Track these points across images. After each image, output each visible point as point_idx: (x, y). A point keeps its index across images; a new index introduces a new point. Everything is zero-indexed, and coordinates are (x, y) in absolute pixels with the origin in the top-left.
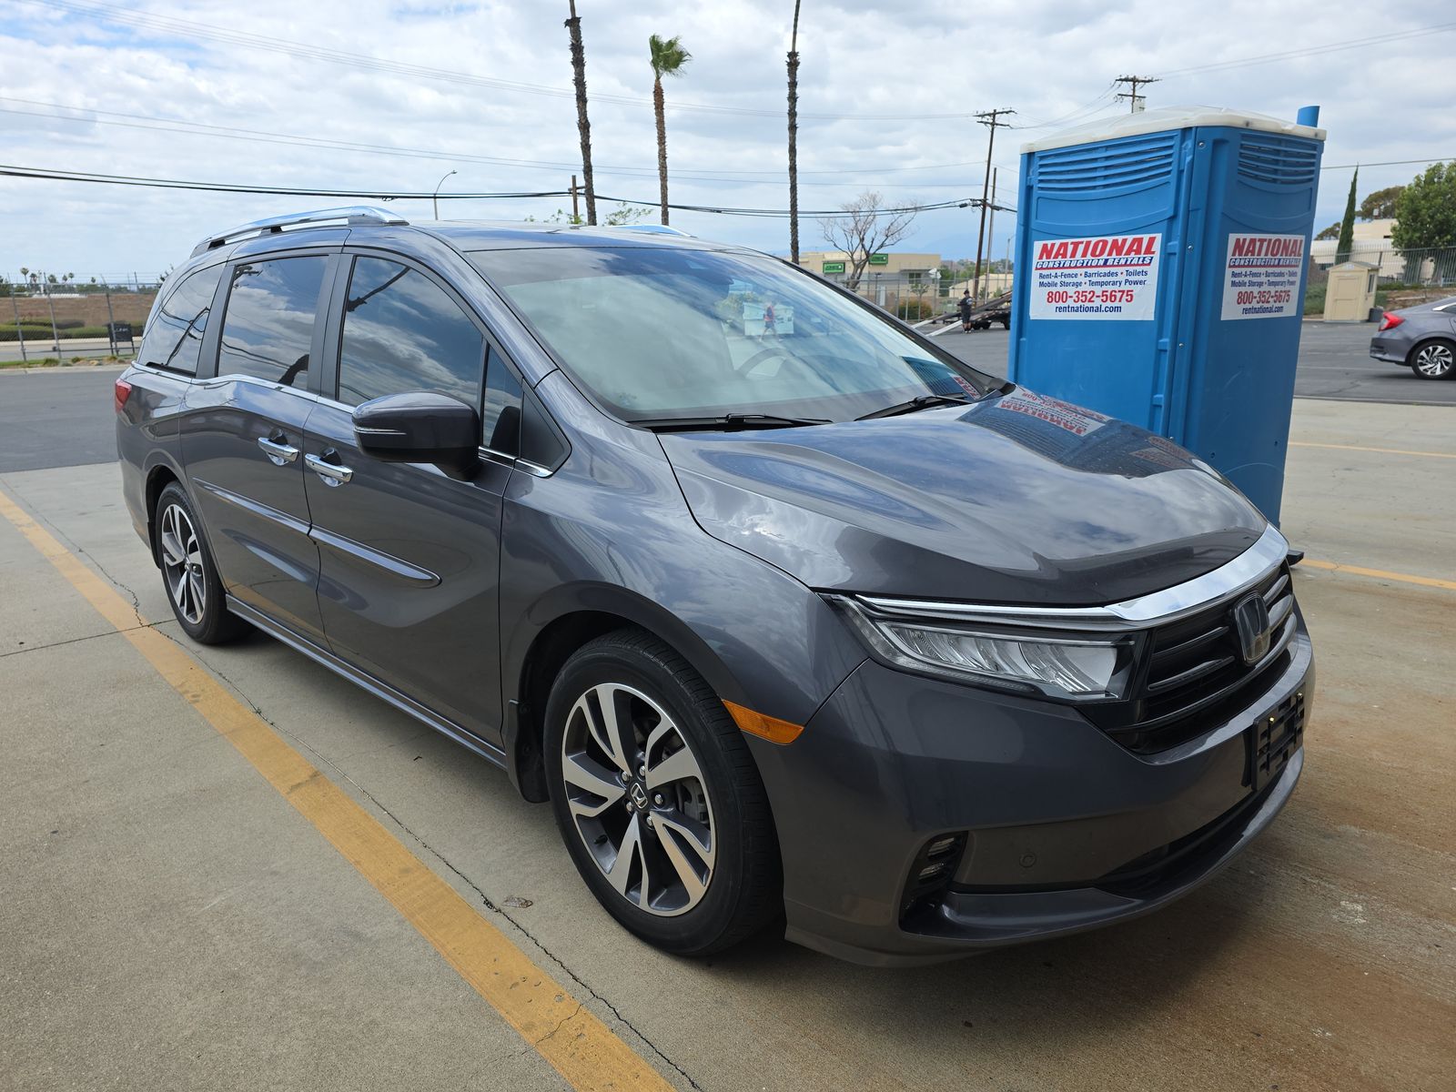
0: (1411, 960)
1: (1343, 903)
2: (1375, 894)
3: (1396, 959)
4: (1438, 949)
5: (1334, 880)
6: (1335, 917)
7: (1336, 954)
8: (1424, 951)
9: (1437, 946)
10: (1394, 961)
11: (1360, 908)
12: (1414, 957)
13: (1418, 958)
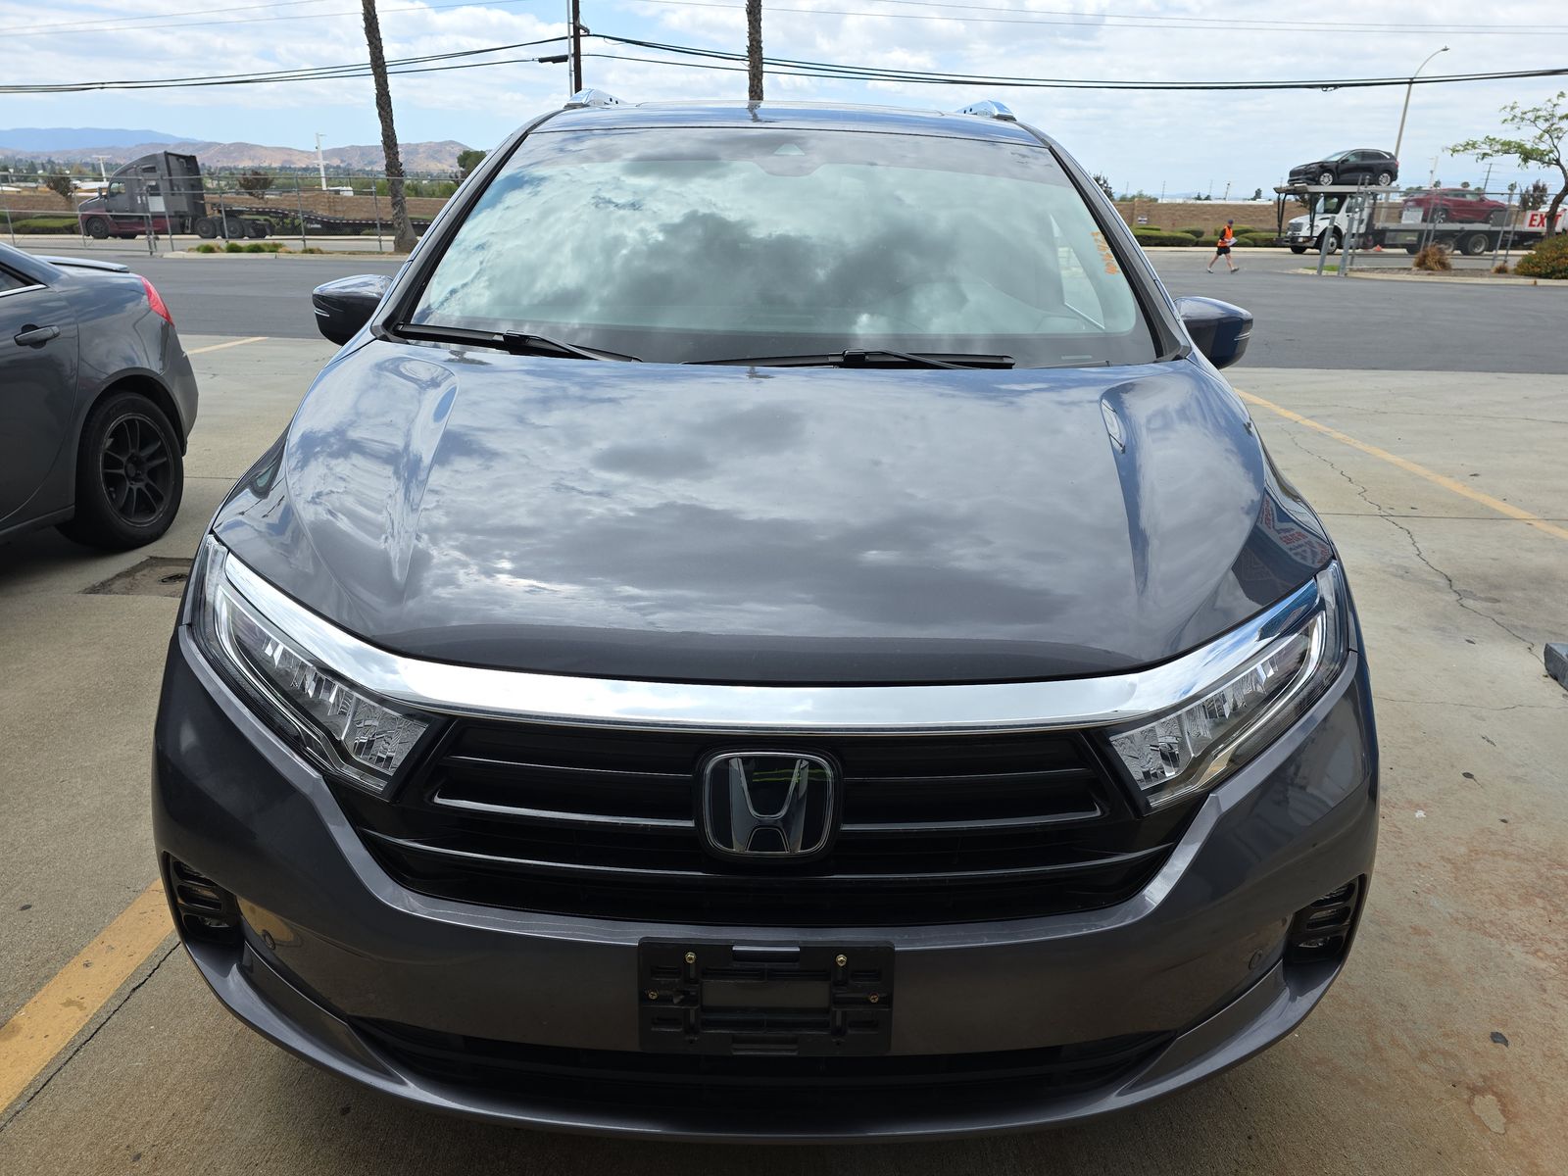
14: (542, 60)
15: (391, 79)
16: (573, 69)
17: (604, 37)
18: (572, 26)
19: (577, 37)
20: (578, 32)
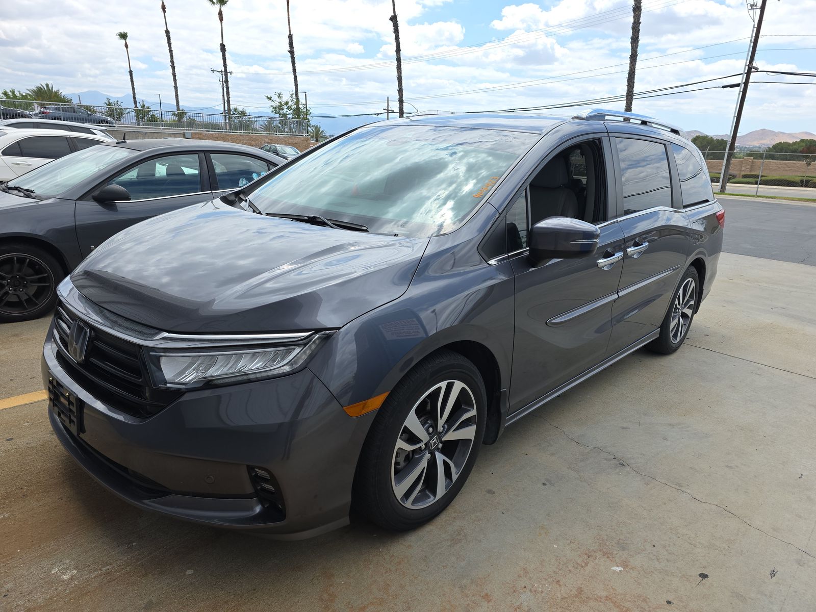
0: (9, 576)
1: (75, 572)
2: (70, 593)
3: (15, 569)
4: (4, 594)
5: (98, 579)
6: (68, 561)
7: (42, 546)
8: (9, 586)
9: (5, 596)
10: (15, 567)
11: (65, 577)
12: (9, 578)
13: (6, 580)
14: (723, 87)
15: (634, 102)
16: (742, 90)
17: (767, 71)
18: (747, 67)
19: (748, 74)
20: (750, 69)
